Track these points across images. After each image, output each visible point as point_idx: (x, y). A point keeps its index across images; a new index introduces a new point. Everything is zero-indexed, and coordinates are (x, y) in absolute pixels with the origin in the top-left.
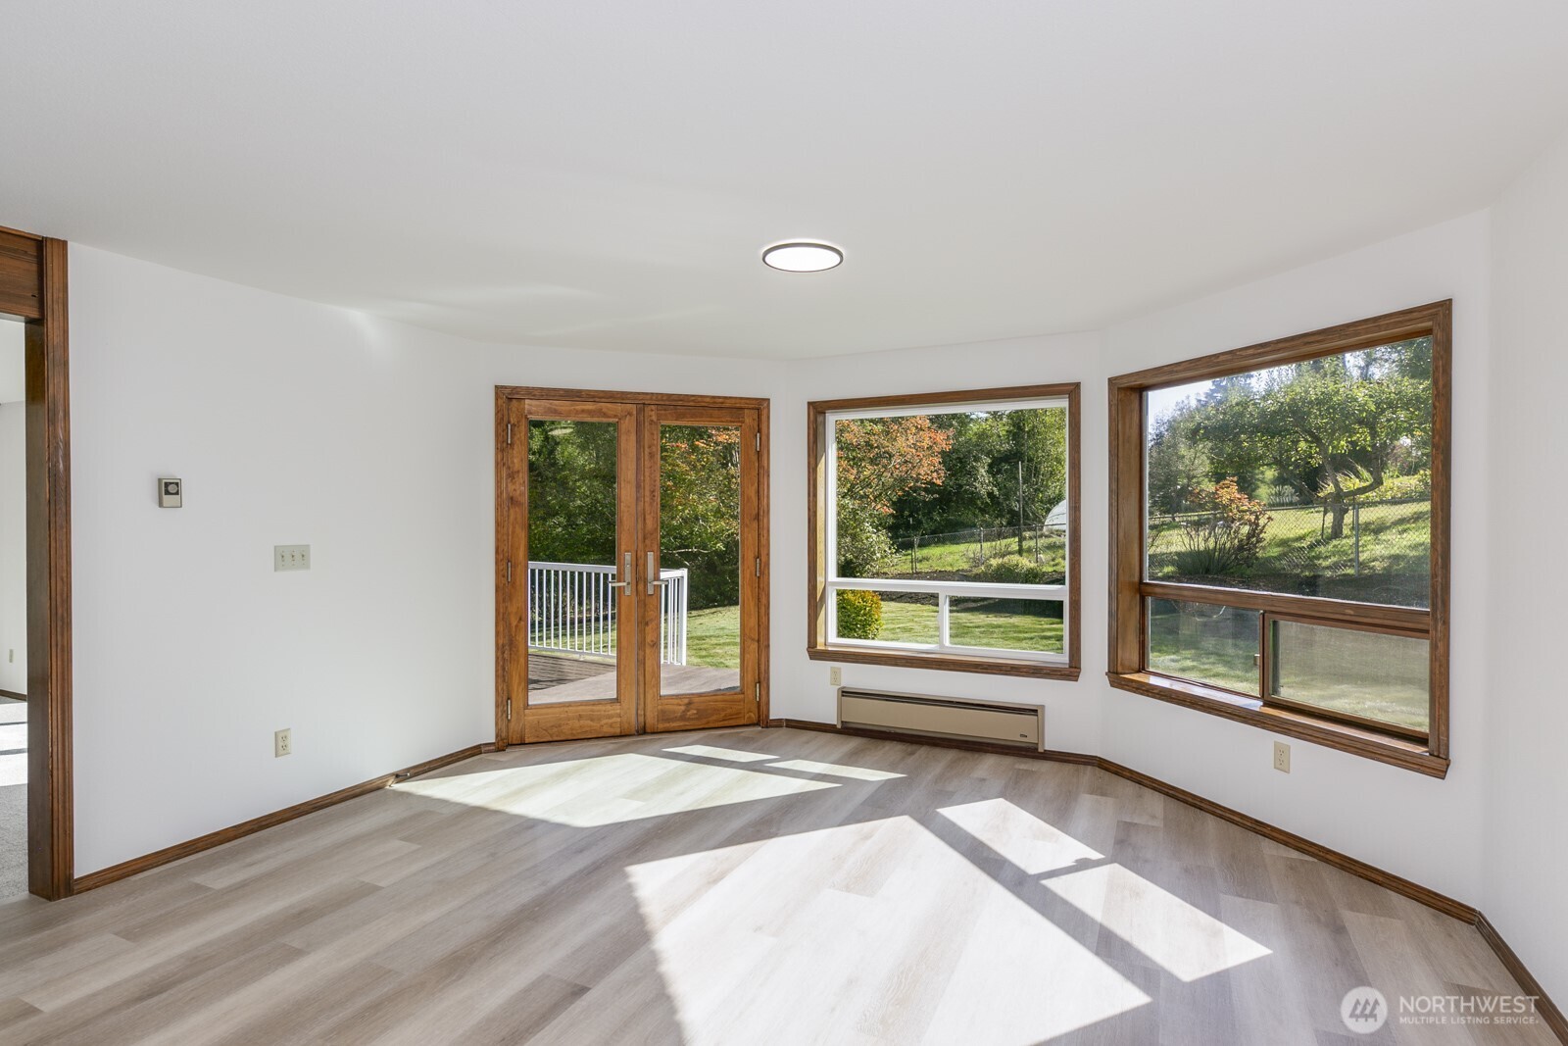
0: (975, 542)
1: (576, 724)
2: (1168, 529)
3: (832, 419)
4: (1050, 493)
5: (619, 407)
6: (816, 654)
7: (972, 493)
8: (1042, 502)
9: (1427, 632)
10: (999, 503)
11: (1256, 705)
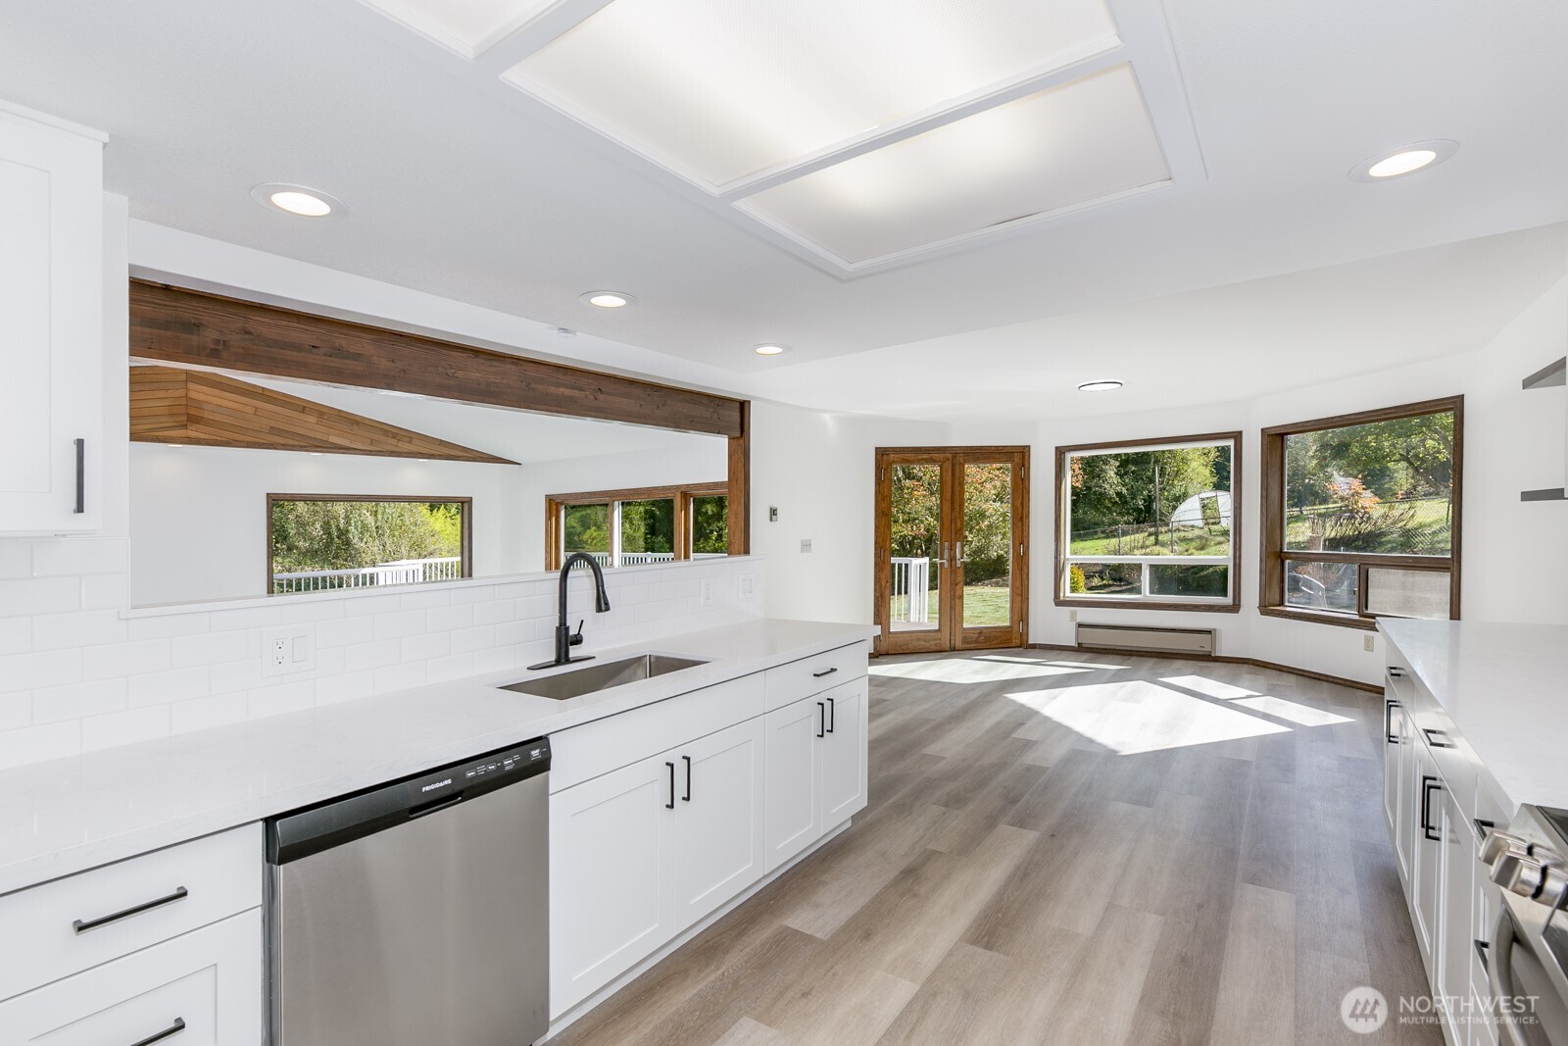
0: (1114, 537)
1: (917, 644)
2: (1296, 521)
3: (1069, 456)
4: (1177, 491)
5: (942, 455)
6: (1059, 602)
7: (1101, 494)
8: (1167, 500)
9: (1449, 568)
10: (1126, 502)
11: (1357, 617)
